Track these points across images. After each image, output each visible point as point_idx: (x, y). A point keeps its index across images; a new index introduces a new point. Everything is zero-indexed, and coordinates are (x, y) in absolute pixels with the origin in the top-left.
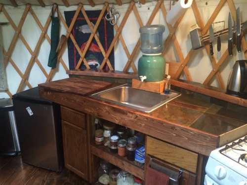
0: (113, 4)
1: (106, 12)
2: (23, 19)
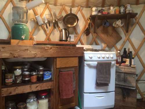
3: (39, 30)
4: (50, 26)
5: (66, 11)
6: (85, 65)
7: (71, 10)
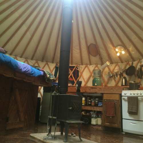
0: (80, 64)
1: (77, 67)
2: (44, 66)
3: (112, 80)
4: (117, 77)
5: (129, 65)
6: (122, 99)
7: (132, 64)
